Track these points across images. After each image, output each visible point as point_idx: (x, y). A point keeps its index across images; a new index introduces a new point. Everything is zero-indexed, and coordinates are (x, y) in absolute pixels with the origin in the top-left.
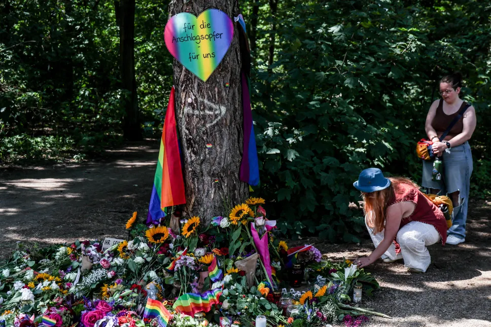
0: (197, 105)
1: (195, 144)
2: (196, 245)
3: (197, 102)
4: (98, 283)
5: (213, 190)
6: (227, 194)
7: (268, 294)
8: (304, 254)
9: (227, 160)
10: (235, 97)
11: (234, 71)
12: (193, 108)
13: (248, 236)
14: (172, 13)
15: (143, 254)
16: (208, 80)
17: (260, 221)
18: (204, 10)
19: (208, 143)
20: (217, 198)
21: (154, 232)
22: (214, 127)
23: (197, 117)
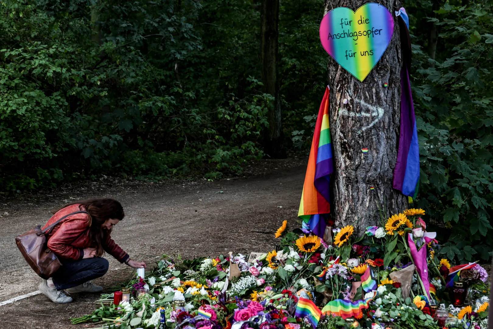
0: (353, 106)
1: (350, 148)
2: (349, 254)
3: (352, 104)
4: (248, 289)
5: (368, 198)
6: (384, 202)
7: (424, 307)
8: (468, 273)
9: (384, 166)
10: (394, 98)
11: (394, 70)
12: (349, 110)
13: (405, 248)
14: (328, 8)
15: (294, 262)
16: (365, 80)
17: (419, 232)
18: (362, 4)
19: (364, 148)
20: (373, 206)
21: (305, 242)
22: (371, 131)
23: (352, 120)
